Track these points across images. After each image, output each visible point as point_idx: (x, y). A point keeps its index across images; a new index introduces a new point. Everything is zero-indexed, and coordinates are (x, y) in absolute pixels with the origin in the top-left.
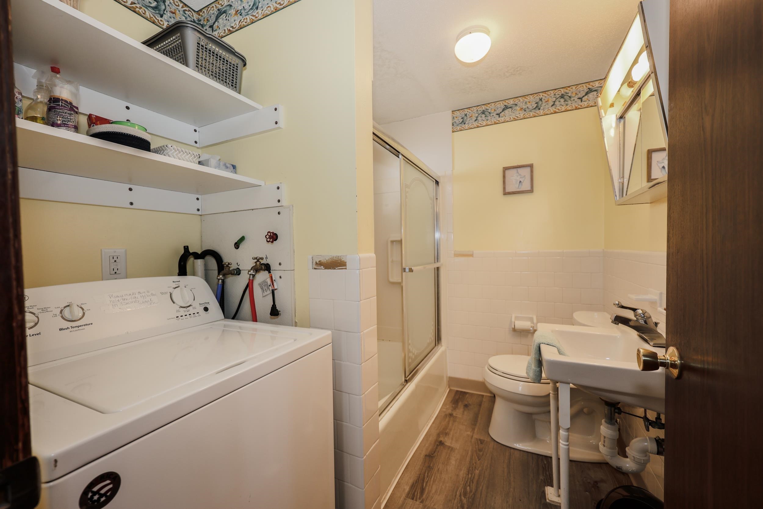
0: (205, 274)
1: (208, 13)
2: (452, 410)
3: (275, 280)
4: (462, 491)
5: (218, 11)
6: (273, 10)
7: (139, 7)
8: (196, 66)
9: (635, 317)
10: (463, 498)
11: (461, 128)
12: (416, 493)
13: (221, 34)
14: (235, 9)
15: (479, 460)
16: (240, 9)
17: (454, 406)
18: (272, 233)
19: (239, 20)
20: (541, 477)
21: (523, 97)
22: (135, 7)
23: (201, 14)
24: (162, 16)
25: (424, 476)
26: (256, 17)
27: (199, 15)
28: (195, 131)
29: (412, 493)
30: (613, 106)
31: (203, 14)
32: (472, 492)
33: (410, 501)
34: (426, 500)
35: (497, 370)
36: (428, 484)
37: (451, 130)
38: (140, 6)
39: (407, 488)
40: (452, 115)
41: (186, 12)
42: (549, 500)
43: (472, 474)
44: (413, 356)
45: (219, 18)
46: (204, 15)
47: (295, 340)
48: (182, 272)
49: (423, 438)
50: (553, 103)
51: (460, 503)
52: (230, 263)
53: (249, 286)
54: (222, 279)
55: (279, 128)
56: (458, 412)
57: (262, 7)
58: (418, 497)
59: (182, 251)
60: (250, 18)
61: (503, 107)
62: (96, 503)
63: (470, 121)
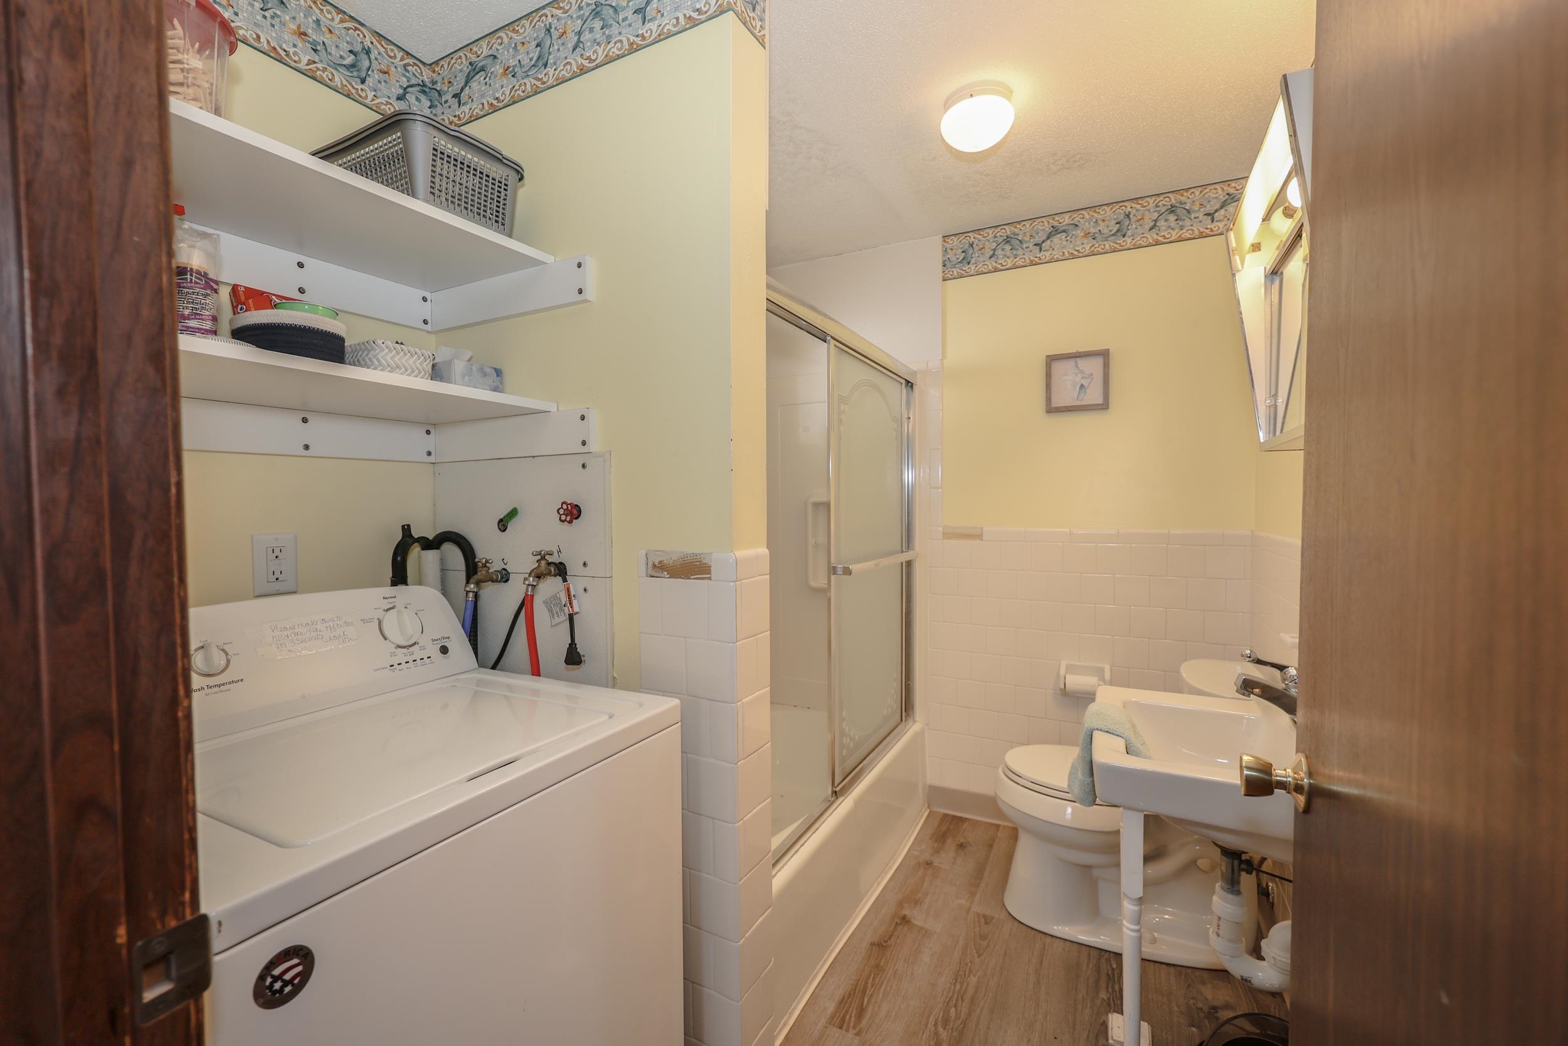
0: (441, 579)
1: (451, 68)
2: (932, 855)
3: (574, 596)
4: (941, 1017)
5: (470, 66)
6: (576, 70)
7: (321, 68)
8: (431, 193)
9: (1283, 683)
10: (940, 1029)
11: (961, 271)
12: (848, 1017)
13: (476, 111)
14: (503, 64)
15: (978, 957)
16: (514, 64)
17: (936, 845)
18: (570, 504)
19: (511, 86)
20: (1103, 995)
21: (1090, 211)
22: (315, 69)
23: (436, 69)
24: (363, 81)
25: (866, 983)
26: (544, 83)
27: (434, 72)
28: (425, 299)
29: (839, 1016)
30: (1260, 250)
31: (441, 70)
32: (959, 1019)
33: (835, 1032)
34: (868, 1029)
35: (1021, 777)
36: (873, 1000)
37: (940, 275)
38: (322, 66)
39: (831, 1007)
40: (943, 245)
41: (410, 68)
42: (1114, 1040)
43: (962, 984)
44: (852, 743)
45: (472, 80)
46: (443, 72)
47: (611, 717)
48: (399, 577)
49: (869, 909)
50: (1153, 223)
51: (934, 1038)
52: (490, 560)
53: (526, 604)
54: (473, 592)
55: (586, 301)
56: (946, 859)
57: (555, 63)
58: (852, 1024)
59: (399, 536)
60: (531, 84)
61: (1048, 230)
62: (277, 995)
63: (979, 259)
